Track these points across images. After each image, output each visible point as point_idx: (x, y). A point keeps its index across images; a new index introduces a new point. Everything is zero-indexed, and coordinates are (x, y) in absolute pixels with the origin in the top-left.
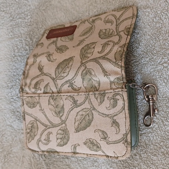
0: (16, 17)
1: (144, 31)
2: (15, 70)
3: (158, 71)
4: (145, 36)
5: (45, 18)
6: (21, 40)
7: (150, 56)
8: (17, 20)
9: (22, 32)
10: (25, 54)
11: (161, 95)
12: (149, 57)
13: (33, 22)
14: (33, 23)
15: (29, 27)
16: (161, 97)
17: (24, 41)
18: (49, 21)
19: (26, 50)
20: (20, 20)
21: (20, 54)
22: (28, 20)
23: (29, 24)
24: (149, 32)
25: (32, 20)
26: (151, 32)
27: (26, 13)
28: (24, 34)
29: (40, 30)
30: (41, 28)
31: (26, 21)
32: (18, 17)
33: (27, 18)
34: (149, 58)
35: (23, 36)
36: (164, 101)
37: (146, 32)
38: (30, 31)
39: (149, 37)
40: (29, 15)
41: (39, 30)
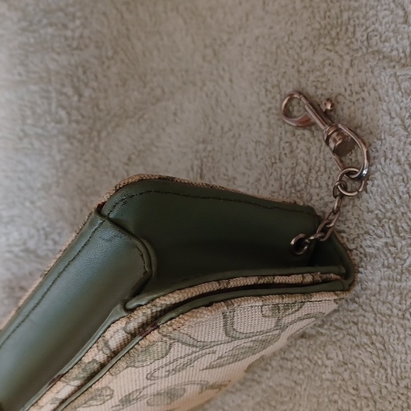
0: (40, 21)
1: (388, 145)
2: (22, 175)
3: (401, 294)
4: (388, 161)
5: (128, 29)
6: (48, 91)
7: (388, 234)
8: (42, 31)
9: (52, 66)
10: (55, 132)
11: (392, 375)
12: (386, 236)
13: (90, 38)
14: (87, 41)
15: (75, 52)
16: (394, 381)
17: (54, 95)
18: (139, 39)
19: (59, 122)
20: (50, 30)
21: (40, 131)
22: (73, 31)
23: (75, 44)
24: (401, 152)
25: (86, 33)
26: (406, 153)
27: (71, 9)
28: (58, 73)
29: (107, 63)
30: (112, 58)
31: (69, 33)
32: (45, 21)
33: (71, 25)
34: (384, 240)
35: (53, 78)
36: (399, 398)
37: (393, 148)
38: (77, 67)
39: (397, 169)
40: (79, 18)
41: (103, 63)
